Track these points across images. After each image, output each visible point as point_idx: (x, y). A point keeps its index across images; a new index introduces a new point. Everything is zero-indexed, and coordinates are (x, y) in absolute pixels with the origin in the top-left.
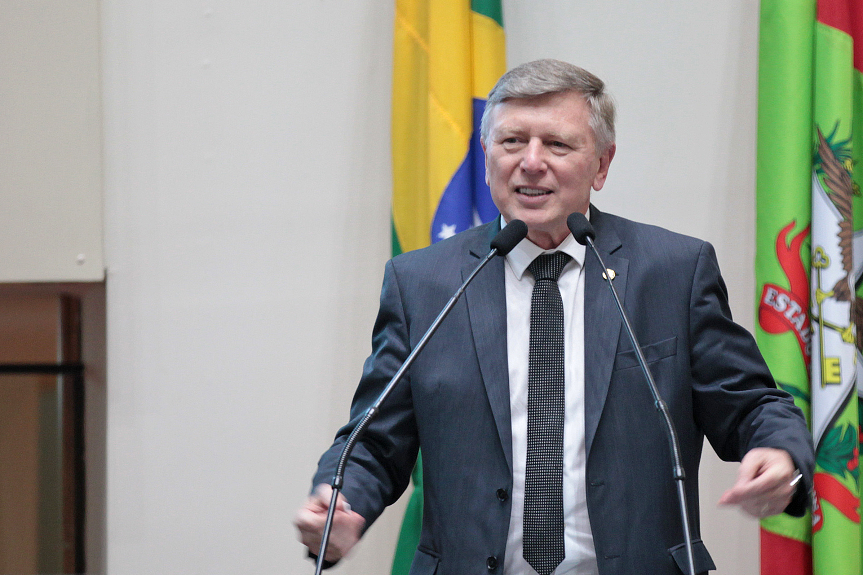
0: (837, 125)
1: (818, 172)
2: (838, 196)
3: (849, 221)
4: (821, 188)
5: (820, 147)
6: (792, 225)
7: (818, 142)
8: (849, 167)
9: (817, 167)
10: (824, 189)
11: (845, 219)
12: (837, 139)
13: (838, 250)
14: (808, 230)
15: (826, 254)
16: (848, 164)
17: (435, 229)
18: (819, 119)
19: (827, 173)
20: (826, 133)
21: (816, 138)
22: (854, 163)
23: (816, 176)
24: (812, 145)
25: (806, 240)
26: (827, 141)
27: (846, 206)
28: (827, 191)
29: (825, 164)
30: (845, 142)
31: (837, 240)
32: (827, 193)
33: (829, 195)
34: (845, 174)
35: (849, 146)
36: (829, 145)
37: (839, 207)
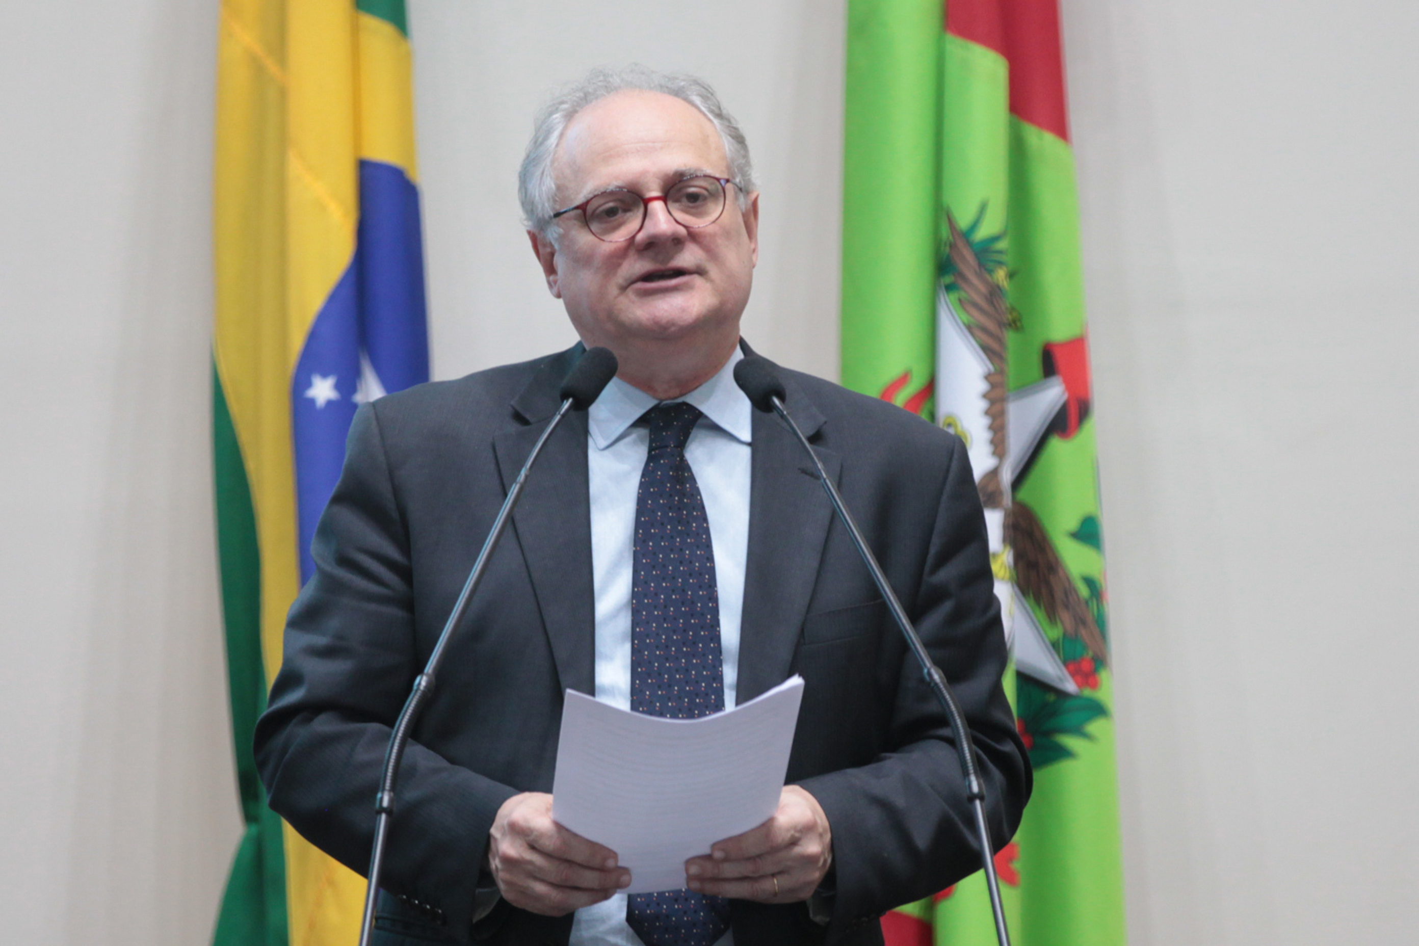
0: (983, 209)
1: (949, 288)
2: (984, 330)
3: (1001, 372)
4: (954, 318)
5: (953, 246)
6: (903, 380)
7: (948, 238)
8: (1003, 281)
9: (948, 279)
10: (960, 318)
11: (995, 369)
12: (983, 232)
13: (984, 421)
14: (930, 390)
15: (962, 427)
16: (1000, 275)
17: (300, 383)
18: (951, 199)
19: (965, 291)
20: (963, 220)
21: (945, 232)
22: (1011, 275)
23: (944, 296)
24: (937, 243)
25: (926, 406)
26: (965, 236)
27: (995, 346)
28: (966, 321)
29: (961, 275)
30: (995, 239)
31: (983, 405)
32: (964, 324)
33: (969, 328)
34: (994, 293)
35: (1002, 245)
36: (969, 243)
37: (986, 349)
